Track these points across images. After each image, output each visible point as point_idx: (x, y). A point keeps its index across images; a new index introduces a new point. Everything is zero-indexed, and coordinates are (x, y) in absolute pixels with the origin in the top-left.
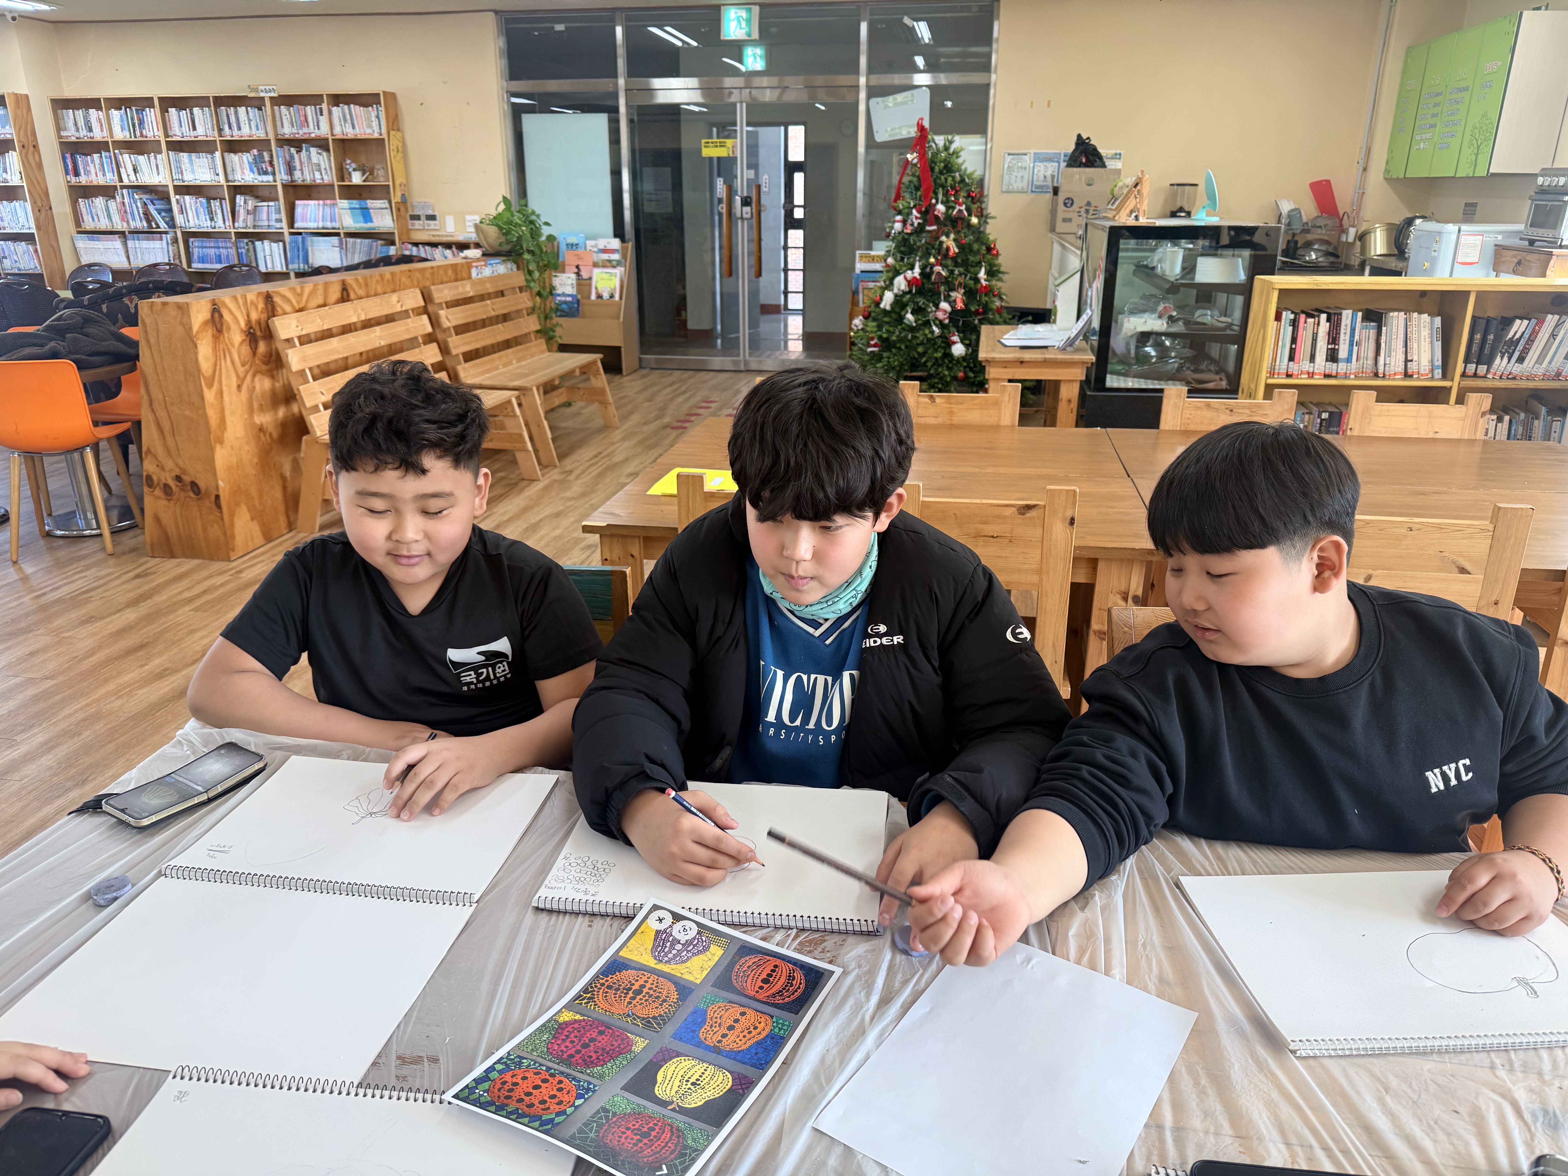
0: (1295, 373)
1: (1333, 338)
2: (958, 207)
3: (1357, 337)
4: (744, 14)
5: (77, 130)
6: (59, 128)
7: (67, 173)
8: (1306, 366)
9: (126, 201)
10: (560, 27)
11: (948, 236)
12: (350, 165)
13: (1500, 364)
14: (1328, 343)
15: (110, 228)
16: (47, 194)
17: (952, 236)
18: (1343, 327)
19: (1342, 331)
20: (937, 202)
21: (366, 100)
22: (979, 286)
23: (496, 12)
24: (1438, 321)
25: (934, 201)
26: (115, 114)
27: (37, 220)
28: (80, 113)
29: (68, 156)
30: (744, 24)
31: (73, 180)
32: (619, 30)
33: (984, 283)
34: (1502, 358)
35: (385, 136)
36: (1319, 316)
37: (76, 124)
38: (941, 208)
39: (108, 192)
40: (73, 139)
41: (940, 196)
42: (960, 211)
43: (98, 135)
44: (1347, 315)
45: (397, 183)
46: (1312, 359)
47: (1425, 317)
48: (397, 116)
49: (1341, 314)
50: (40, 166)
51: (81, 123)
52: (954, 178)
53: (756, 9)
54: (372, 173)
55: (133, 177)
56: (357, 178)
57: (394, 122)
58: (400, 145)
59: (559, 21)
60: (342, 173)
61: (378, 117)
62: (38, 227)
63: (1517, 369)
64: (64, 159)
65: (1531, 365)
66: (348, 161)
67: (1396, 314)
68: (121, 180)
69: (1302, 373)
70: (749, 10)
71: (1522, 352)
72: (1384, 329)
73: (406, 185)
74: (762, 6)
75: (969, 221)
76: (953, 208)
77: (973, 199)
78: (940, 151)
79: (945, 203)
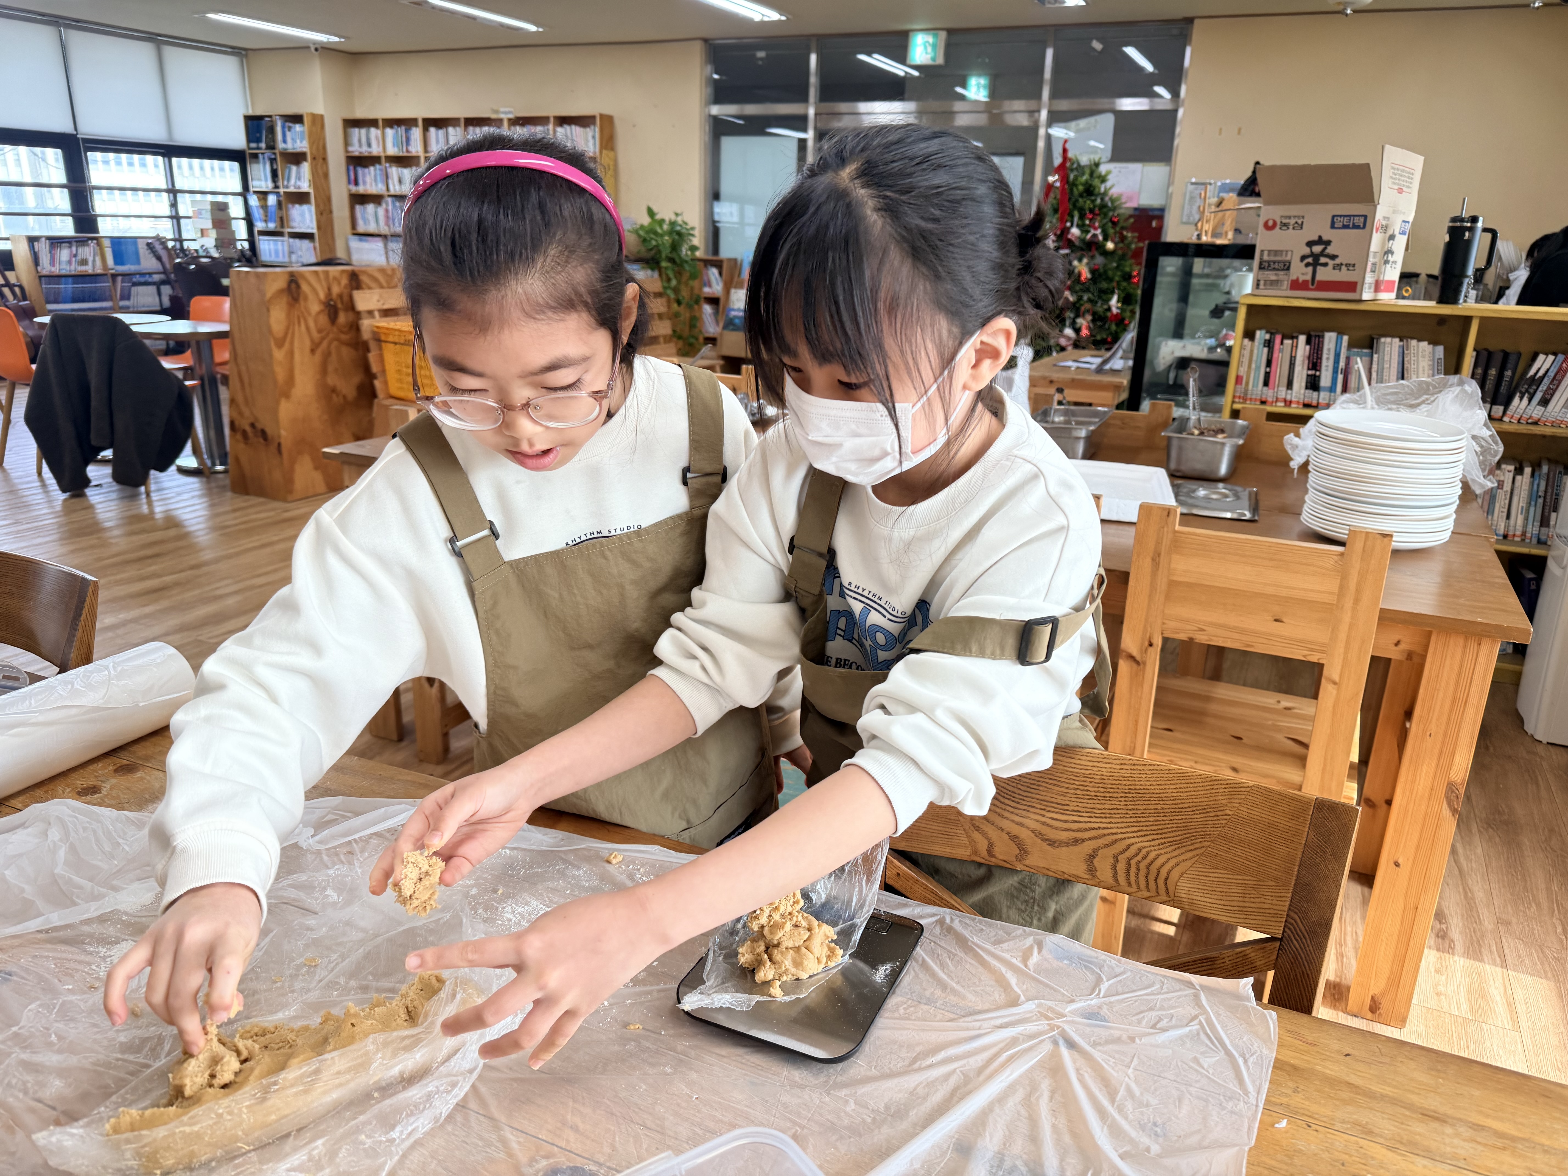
0: (1270, 399)
1: (1315, 363)
2: (1093, 232)
3: (1342, 364)
4: (930, 39)
5: (360, 145)
6: (347, 143)
7: (349, 182)
8: (1282, 392)
9: (390, 208)
11: (1080, 260)
13: (1519, 405)
14: (1309, 369)
15: (376, 231)
16: (329, 199)
17: (1085, 261)
18: (1325, 351)
19: (1325, 356)
20: (1072, 225)
21: (585, 121)
22: (1109, 314)
23: (702, 41)
24: (1440, 350)
25: (1068, 224)
26: (389, 132)
27: (318, 222)
28: (363, 131)
29: (351, 168)
30: (929, 49)
31: (354, 189)
32: (813, 58)
33: (1115, 311)
34: (1521, 399)
35: (598, 154)
36: (1297, 338)
37: (360, 141)
38: (1075, 231)
39: (376, 199)
40: (357, 154)
41: (1076, 219)
42: (1095, 236)
43: (376, 150)
44: (1330, 338)
46: (1290, 385)
47: (1424, 344)
48: (610, 136)
49: (1323, 337)
50: (326, 175)
51: (364, 140)
52: (1093, 201)
53: (943, 35)
55: (397, 187)
57: (608, 141)
58: (612, 163)
59: (760, 48)
61: (594, 137)
62: (319, 228)
63: (1536, 412)
64: (348, 170)
65: (1557, 409)
67: (1388, 340)
68: (388, 189)
69: (1277, 400)
70: (935, 36)
71: (1546, 392)
72: (1375, 356)
74: (950, 32)
75: (1104, 246)
76: (1088, 232)
77: (1114, 224)
78: (1083, 174)
79: (1080, 226)
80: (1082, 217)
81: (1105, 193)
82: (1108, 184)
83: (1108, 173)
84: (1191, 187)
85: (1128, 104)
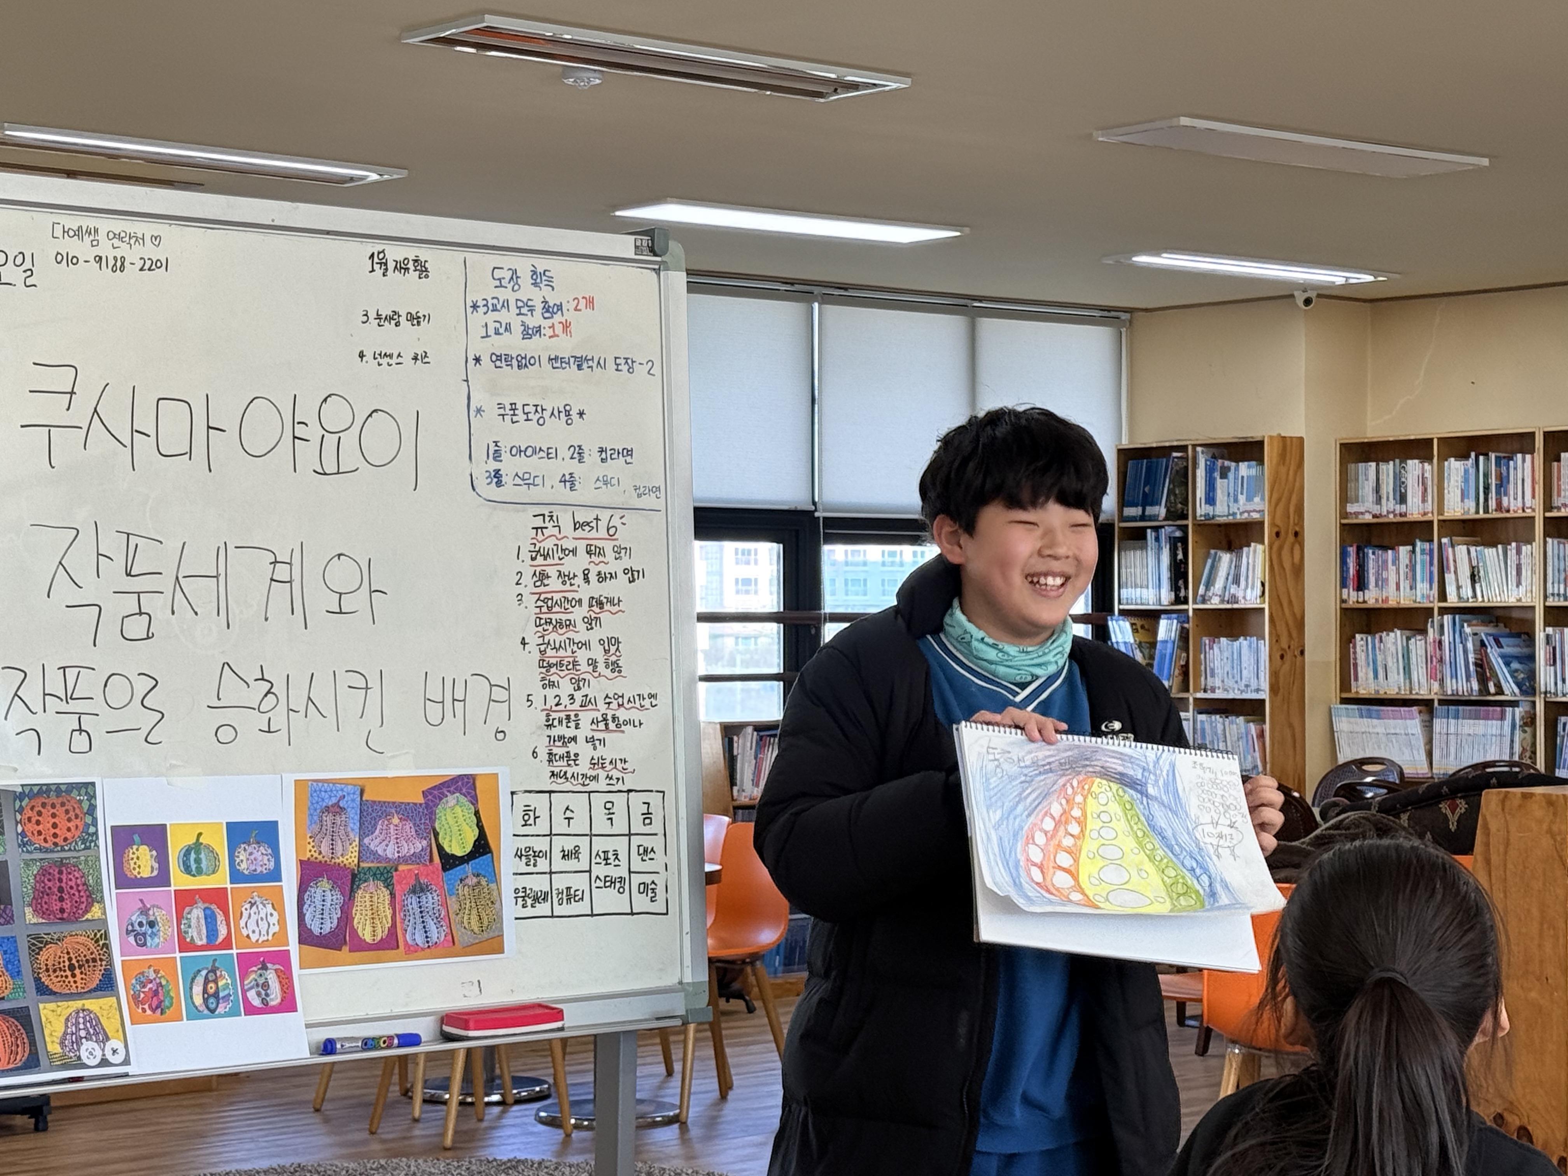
5: (1379, 500)
6: (1345, 496)
7: (1344, 584)
9: (1446, 639)
15: (1404, 694)
16: (1300, 624)
26: (1455, 467)
27: (1274, 675)
28: (1388, 469)
29: (1352, 550)
31: (1353, 597)
37: (1377, 489)
39: (1415, 619)
40: (1368, 518)
43: (1416, 509)
50: (1299, 570)
51: (1388, 487)
55: (1467, 592)
62: (1274, 689)
64: (1344, 555)
68: (1443, 596)
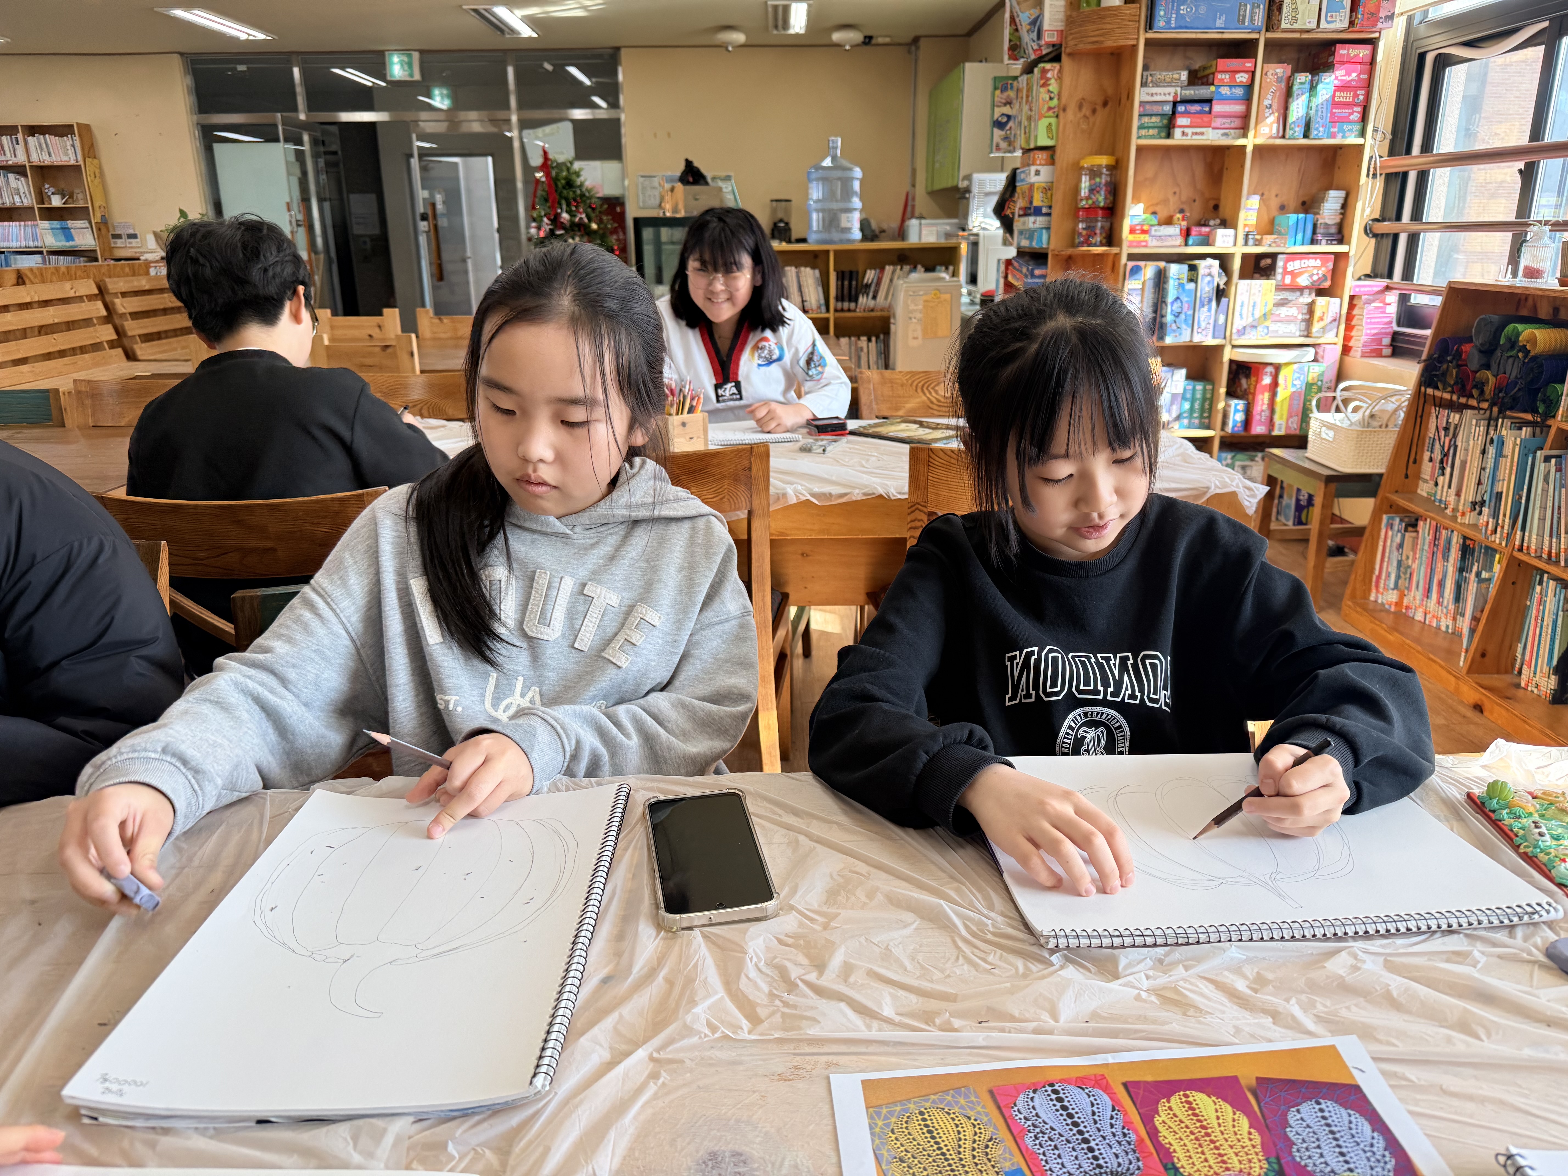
2: (579, 216)
4: (405, 58)
10: (242, 68)
12: (48, 189)
20: (562, 212)
21: (62, 131)
23: (182, 54)
24: (817, 272)
25: (560, 211)
30: (406, 67)
32: (296, 71)
34: (864, 296)
35: (81, 163)
38: (565, 216)
41: (564, 206)
42: (581, 219)
45: (97, 205)
47: (808, 270)
48: (92, 145)
53: (416, 55)
54: (71, 197)
56: (56, 201)
57: (90, 149)
58: (97, 171)
59: (241, 62)
60: (41, 197)
61: (73, 146)
66: (47, 186)
70: (410, 56)
71: (875, 291)
73: (106, 207)
74: (422, 52)
75: (589, 227)
76: (575, 216)
77: (593, 209)
78: (562, 171)
79: (568, 212)
80: (569, 205)
81: (582, 185)
82: (582, 178)
83: (581, 169)
84: (641, 179)
85: (579, 114)
